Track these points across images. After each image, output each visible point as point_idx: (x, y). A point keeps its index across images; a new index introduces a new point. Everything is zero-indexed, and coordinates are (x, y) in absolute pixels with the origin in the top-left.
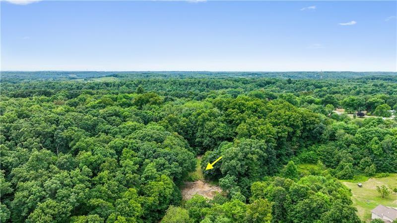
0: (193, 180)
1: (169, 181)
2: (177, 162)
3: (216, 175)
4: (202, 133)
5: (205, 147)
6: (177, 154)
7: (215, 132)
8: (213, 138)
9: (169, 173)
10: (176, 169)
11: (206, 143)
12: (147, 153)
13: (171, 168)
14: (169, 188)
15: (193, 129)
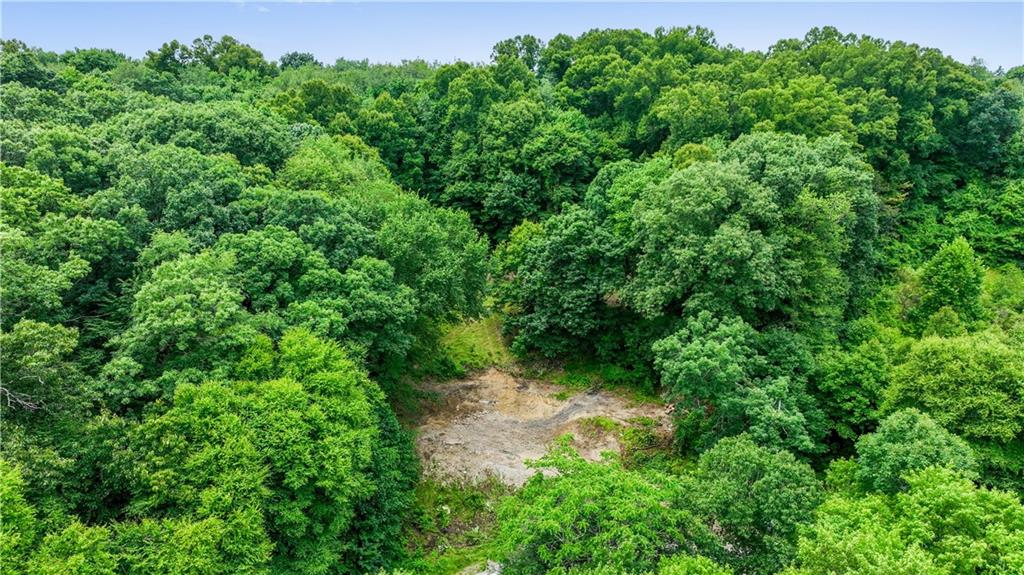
0: (459, 368)
1: (345, 367)
2: (381, 254)
3: (592, 332)
4: (472, 155)
5: (495, 218)
6: (374, 220)
7: (539, 143)
8: (533, 172)
9: (337, 317)
10: (382, 298)
11: (499, 197)
12: (171, 196)
13: (344, 290)
14: (351, 422)
15: (426, 146)
